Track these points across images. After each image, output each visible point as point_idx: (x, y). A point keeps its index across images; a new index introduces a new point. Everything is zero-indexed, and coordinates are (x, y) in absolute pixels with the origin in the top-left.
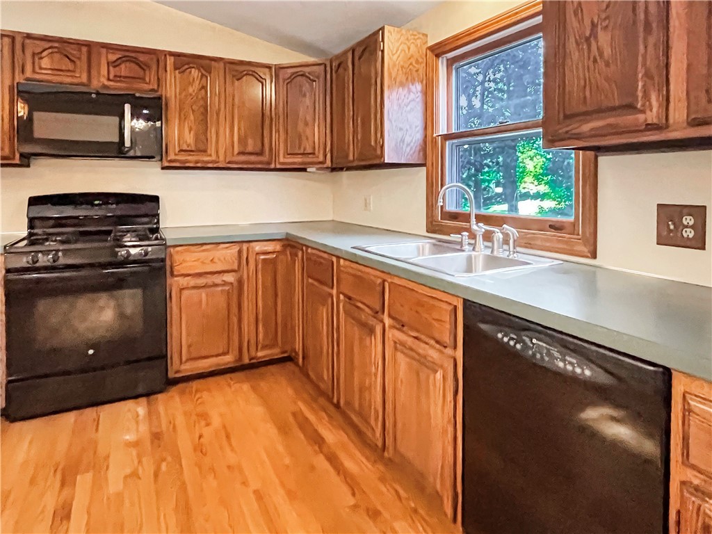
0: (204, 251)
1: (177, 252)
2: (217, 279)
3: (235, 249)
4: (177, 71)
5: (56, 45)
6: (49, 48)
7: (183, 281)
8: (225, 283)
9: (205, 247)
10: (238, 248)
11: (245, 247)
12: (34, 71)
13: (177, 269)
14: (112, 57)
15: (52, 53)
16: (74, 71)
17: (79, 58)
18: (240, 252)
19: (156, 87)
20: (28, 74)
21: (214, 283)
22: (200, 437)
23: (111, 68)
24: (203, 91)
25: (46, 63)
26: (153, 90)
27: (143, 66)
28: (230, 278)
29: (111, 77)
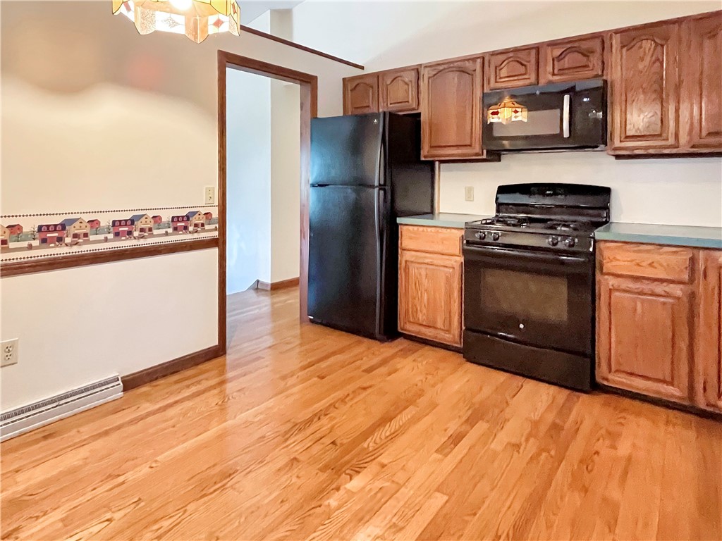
0: (640, 251)
1: (608, 248)
2: (660, 288)
3: (687, 255)
4: (625, 50)
5: (511, 55)
6: (507, 59)
7: (612, 282)
8: (667, 295)
9: (642, 247)
10: (691, 255)
11: (702, 254)
12: (496, 82)
13: (608, 266)
14: (557, 52)
15: (508, 63)
16: (525, 74)
17: (529, 62)
18: (693, 261)
19: (600, 73)
20: (493, 84)
21: (652, 291)
22: (597, 453)
23: (556, 62)
24: (658, 64)
25: (504, 73)
26: (596, 76)
27: (586, 54)
28: (677, 290)
29: (556, 72)
